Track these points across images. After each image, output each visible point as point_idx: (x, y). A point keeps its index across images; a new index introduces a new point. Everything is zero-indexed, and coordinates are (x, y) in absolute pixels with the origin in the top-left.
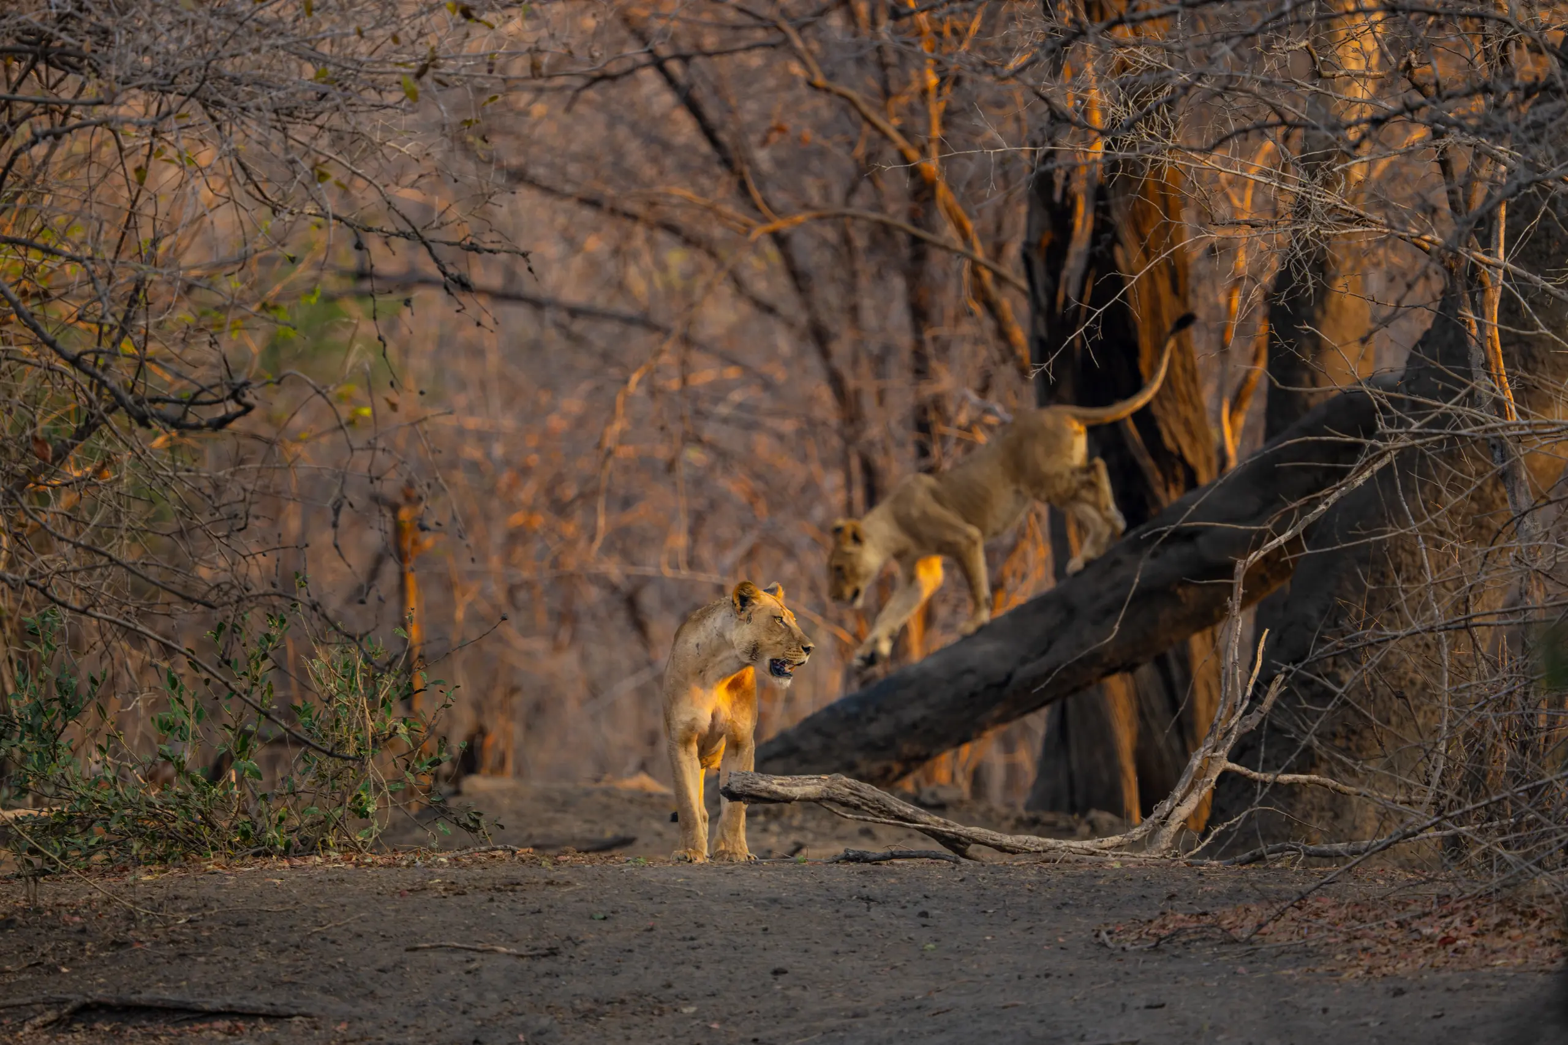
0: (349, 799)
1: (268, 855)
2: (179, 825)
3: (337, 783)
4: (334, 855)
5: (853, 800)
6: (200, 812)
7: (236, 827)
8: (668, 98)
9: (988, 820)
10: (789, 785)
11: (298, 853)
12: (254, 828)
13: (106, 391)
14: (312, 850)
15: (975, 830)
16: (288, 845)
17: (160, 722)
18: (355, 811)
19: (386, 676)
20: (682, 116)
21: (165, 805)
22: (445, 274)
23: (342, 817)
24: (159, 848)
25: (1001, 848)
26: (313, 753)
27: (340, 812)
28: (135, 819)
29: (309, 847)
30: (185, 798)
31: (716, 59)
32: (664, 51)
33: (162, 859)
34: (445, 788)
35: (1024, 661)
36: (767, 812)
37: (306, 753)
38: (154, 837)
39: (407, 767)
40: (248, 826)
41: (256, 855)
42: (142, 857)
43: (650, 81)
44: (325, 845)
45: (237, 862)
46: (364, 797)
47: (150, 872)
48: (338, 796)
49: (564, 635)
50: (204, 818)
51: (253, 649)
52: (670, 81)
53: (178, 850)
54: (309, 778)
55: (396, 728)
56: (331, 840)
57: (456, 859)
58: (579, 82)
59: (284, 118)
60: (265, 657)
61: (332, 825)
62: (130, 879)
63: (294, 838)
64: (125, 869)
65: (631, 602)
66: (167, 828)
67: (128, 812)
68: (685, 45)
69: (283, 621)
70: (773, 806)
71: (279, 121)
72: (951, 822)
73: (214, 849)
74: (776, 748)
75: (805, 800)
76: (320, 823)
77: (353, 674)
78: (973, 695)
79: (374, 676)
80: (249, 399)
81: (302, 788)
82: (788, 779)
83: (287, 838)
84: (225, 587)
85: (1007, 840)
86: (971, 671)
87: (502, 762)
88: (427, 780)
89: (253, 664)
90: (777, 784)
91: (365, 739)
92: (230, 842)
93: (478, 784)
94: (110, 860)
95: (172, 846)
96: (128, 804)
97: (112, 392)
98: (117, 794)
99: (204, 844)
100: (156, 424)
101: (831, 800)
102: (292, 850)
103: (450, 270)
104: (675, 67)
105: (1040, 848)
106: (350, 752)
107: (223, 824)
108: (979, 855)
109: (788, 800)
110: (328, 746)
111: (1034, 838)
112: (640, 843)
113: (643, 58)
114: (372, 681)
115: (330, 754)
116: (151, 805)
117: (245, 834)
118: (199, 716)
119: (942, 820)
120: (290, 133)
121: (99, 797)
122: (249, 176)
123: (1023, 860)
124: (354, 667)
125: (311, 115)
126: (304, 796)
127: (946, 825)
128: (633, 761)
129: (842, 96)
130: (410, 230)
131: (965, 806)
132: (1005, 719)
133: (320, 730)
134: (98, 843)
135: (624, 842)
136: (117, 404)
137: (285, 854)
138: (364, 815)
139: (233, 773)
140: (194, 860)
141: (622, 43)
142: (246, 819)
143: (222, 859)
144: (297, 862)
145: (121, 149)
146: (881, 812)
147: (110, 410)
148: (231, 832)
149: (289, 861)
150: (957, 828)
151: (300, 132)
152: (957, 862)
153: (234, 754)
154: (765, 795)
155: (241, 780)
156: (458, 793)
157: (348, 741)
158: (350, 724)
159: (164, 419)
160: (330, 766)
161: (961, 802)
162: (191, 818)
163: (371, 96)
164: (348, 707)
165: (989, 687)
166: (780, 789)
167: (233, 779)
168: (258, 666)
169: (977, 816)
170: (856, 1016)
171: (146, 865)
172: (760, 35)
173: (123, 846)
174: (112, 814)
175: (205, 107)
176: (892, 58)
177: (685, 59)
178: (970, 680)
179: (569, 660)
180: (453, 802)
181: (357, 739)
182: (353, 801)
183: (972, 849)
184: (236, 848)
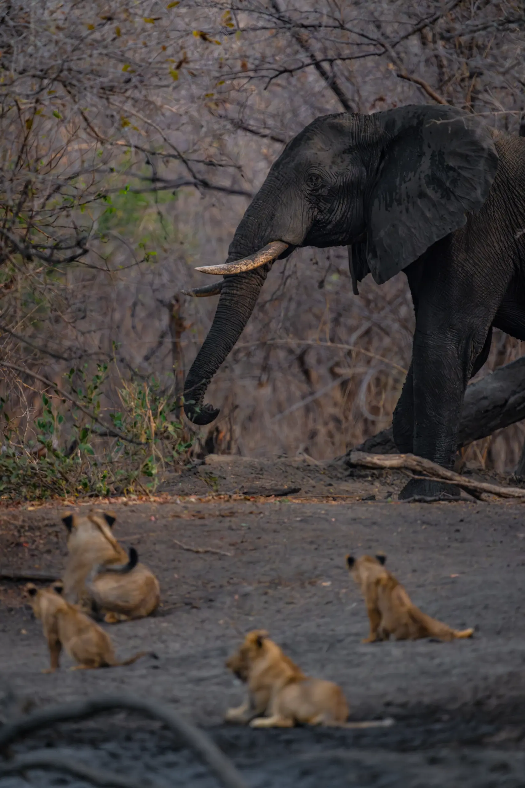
0: (141, 466)
1: (97, 496)
2: (49, 479)
3: (136, 457)
4: (133, 496)
5: (418, 468)
6: (60, 472)
7: (80, 481)
8: (323, 83)
9: (494, 479)
10: (384, 460)
11: (113, 495)
12: (90, 482)
13: (9, 243)
14: (122, 494)
15: (485, 485)
16: (108, 491)
17: (39, 423)
18: (145, 473)
19: (162, 399)
20: (330, 93)
21: (41, 469)
22: (195, 177)
23: (137, 476)
24: (38, 492)
25: (499, 495)
26: (121, 440)
27: (136, 473)
28: (24, 476)
29: (120, 492)
30: (52, 464)
31: (347, 61)
32: (319, 56)
33: (39, 498)
34: (196, 461)
35: (514, 393)
36: (373, 475)
37: (118, 441)
38: (35, 486)
39: (174, 448)
40: (87, 481)
41: (91, 496)
42: (28, 497)
43: (312, 74)
44: (128, 492)
45: (81, 500)
46: (150, 465)
47: (33, 505)
48: (136, 464)
49: (264, 378)
50: (63, 476)
51: (90, 384)
52: (323, 74)
53: (48, 493)
54: (120, 455)
55: (167, 428)
56: (131, 488)
57: (200, 499)
58: (273, 73)
59: (108, 92)
60: (96, 387)
61: (132, 480)
62: (21, 508)
63: (112, 487)
64: (19, 503)
65: (301, 360)
66: (42, 481)
67: (21, 472)
68: (331, 54)
69: (106, 368)
70: (375, 472)
71: (105, 93)
72: (472, 481)
73: (68, 492)
74: (378, 440)
75: (392, 468)
76: (126, 479)
77: (144, 397)
78: (487, 411)
79: (156, 399)
80: (87, 246)
81: (116, 460)
82: (382, 457)
83: (108, 487)
84: (74, 349)
85: (503, 490)
86: (485, 398)
87: (229, 447)
88: (185, 456)
89: (89, 392)
90: (377, 459)
91: (150, 433)
92: (76, 489)
93: (214, 458)
94: (11, 498)
95: (45, 491)
96: (20, 468)
97: (13, 242)
98: (15, 462)
99: (62, 490)
100: (36, 260)
101: (406, 468)
102: (110, 494)
103: (198, 176)
104: (326, 66)
105: (520, 495)
106: (143, 440)
107: (72, 480)
108: (487, 498)
109: (382, 468)
110: (130, 436)
111: (517, 490)
112: (303, 491)
113: (308, 61)
114: (154, 401)
115: (131, 441)
116: (33, 468)
117: (85, 485)
118: (60, 420)
119: (467, 480)
120: (111, 100)
121: (6, 464)
122: (88, 124)
123: (512, 501)
124: (145, 394)
125: (123, 91)
126: (116, 464)
127: (469, 482)
128: (302, 447)
129: (417, 82)
130: (176, 154)
131: (482, 472)
132: (504, 425)
133: (126, 428)
134: (4, 489)
135: (294, 491)
136: (15, 249)
137: (106, 496)
138: (150, 475)
139: (79, 451)
140: (57, 499)
141: (297, 52)
142: (85, 476)
143: (72, 498)
144: (113, 500)
145: (19, 109)
146: (434, 475)
147: (11, 252)
148: (77, 484)
149: (109, 499)
150: (474, 483)
151: (116, 100)
152: (475, 502)
153: (79, 441)
154: (370, 465)
155: (83, 456)
156: (203, 463)
157: (141, 434)
158: (142, 425)
159: (41, 257)
160: (131, 448)
161: (480, 470)
162: (55, 476)
163: (155, 80)
164: (141, 416)
165: (495, 407)
166: (378, 462)
167: (79, 455)
168: (92, 393)
169: (488, 478)
170: (419, 586)
171: (30, 501)
172: (372, 49)
173: (17, 490)
174: (11, 473)
175: (65, 86)
176: (445, 62)
177: (331, 61)
178: (485, 403)
179: (267, 391)
180: (200, 468)
181: (146, 433)
182: (144, 466)
183: (484, 496)
184: (80, 492)
